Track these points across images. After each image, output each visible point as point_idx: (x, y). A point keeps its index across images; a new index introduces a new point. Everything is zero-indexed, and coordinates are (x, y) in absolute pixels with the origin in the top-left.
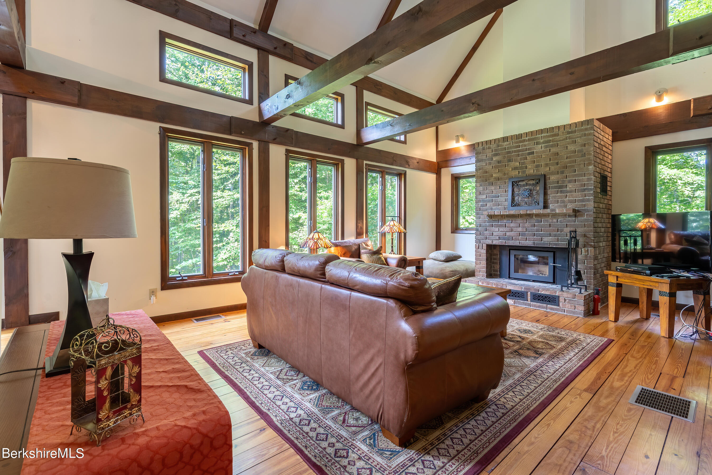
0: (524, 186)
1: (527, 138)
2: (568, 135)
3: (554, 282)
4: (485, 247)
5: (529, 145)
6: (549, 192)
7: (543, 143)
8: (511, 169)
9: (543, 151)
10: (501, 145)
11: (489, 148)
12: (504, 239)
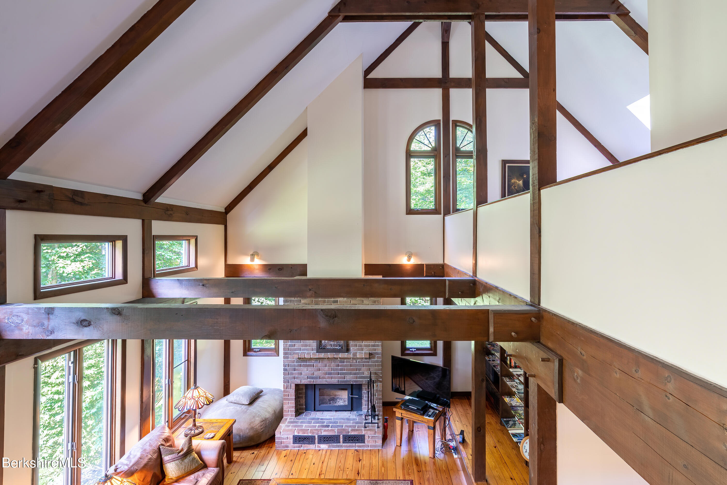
3: (352, 410)
4: (293, 386)
9: (345, 301)
12: (312, 378)
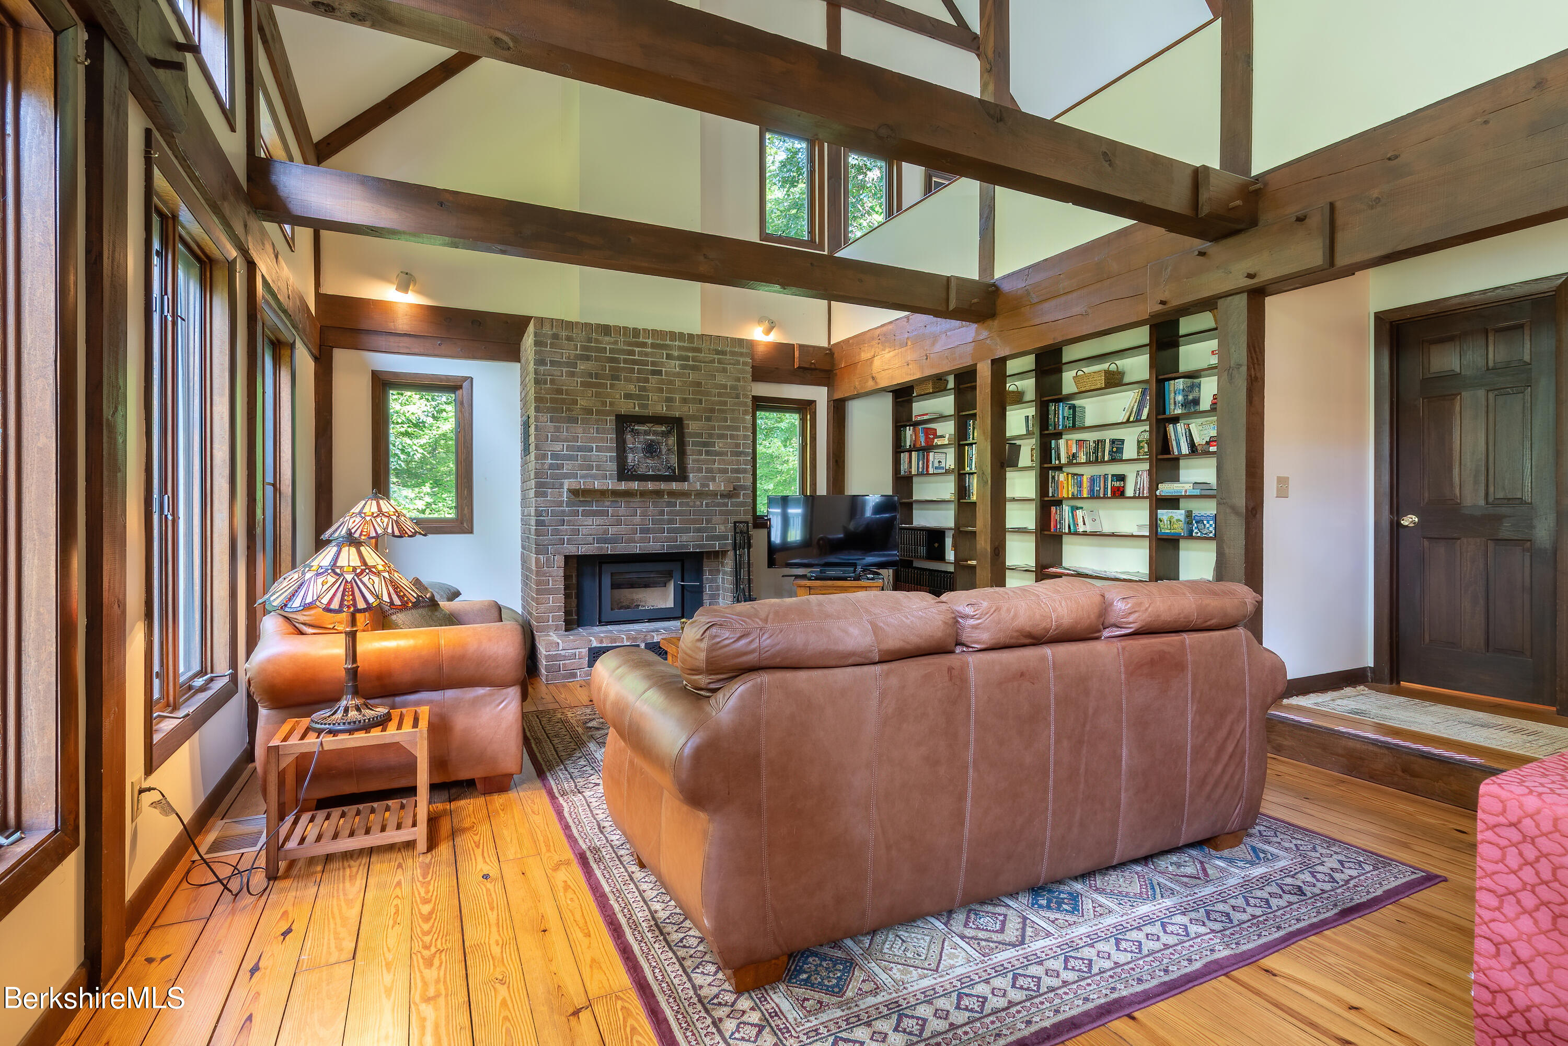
0: (646, 433)
1: (650, 341)
2: (716, 356)
3: (684, 615)
4: (560, 561)
5: (653, 355)
6: (689, 448)
7: (680, 358)
8: (618, 396)
9: (678, 373)
10: (597, 341)
11: (569, 339)
12: (606, 541)
